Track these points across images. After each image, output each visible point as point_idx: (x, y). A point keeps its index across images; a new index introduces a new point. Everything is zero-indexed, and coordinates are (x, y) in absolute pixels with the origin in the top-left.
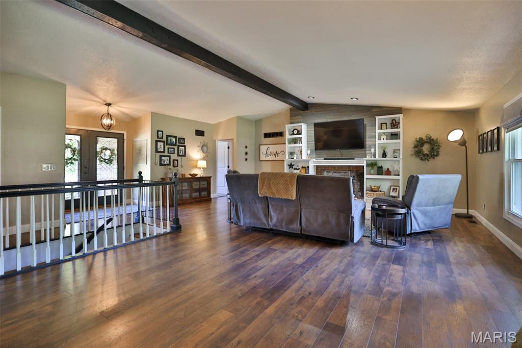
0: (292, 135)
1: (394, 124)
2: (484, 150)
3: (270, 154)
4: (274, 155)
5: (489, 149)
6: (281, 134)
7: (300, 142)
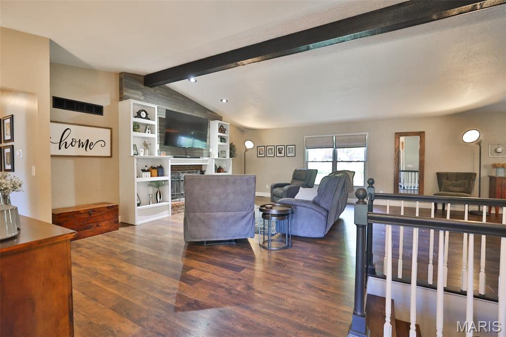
0: (136, 117)
1: (222, 129)
2: (268, 155)
3: (71, 144)
4: (83, 146)
5: (278, 155)
6: (97, 110)
7: (150, 131)
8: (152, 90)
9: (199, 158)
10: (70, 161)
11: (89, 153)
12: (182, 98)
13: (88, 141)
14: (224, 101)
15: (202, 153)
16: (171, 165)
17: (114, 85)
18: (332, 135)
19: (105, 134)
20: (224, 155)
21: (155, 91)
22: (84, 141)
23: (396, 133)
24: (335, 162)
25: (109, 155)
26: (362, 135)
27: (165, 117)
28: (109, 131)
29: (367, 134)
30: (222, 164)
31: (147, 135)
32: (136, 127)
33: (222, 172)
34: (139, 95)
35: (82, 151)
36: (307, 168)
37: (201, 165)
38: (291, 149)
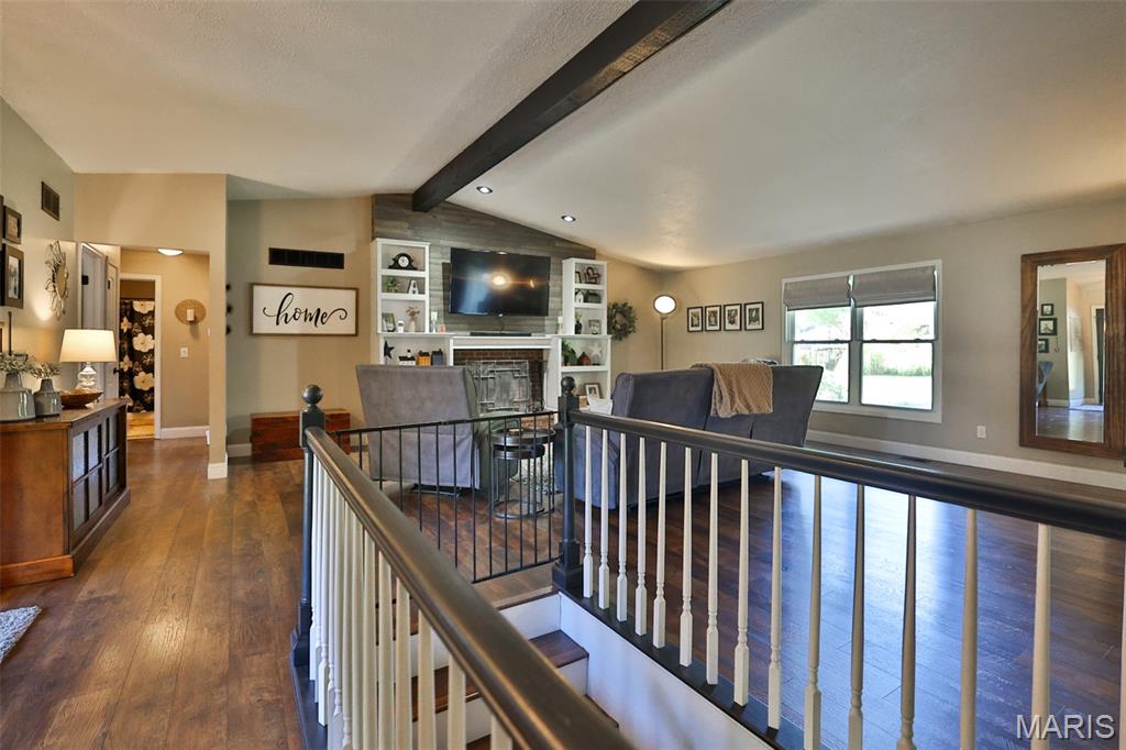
0: (390, 267)
1: (590, 276)
2: (708, 328)
3: (294, 316)
4: (311, 319)
5: (729, 326)
6: (334, 261)
7: (416, 289)
8: (429, 216)
9: (530, 335)
10: (293, 342)
11: (321, 329)
12: (492, 223)
13: (319, 310)
14: (568, 219)
15: (544, 326)
16: (455, 350)
17: (364, 215)
18: (847, 273)
19: (346, 299)
20: (597, 329)
21: (435, 217)
22: (313, 311)
23: (1025, 257)
24: (856, 344)
25: (353, 332)
26: (925, 268)
27: (449, 261)
28: (353, 293)
29: (938, 263)
30: (592, 348)
31: (410, 296)
32: (392, 285)
33: (587, 365)
34: (402, 229)
35: (310, 328)
36: (792, 361)
37: (541, 350)
38: (754, 313)
